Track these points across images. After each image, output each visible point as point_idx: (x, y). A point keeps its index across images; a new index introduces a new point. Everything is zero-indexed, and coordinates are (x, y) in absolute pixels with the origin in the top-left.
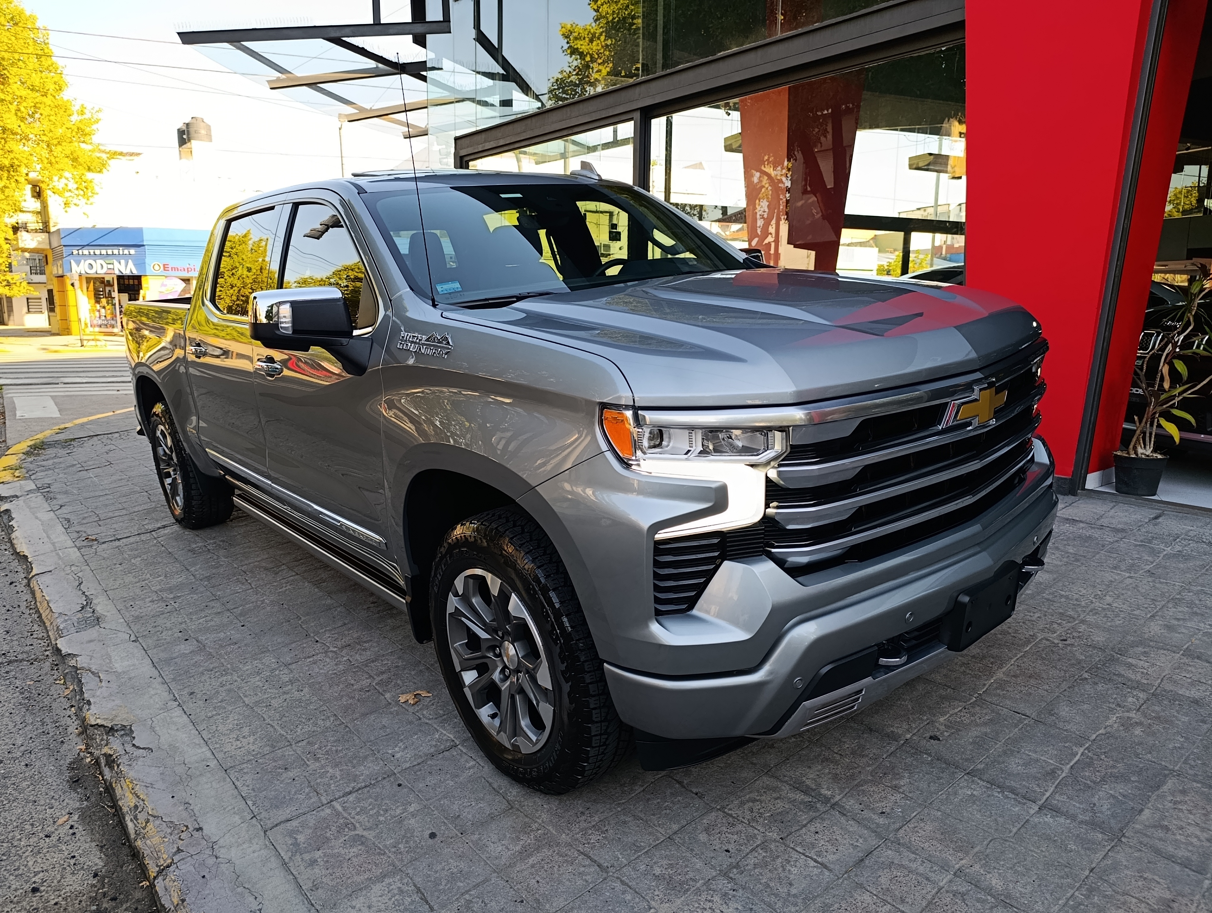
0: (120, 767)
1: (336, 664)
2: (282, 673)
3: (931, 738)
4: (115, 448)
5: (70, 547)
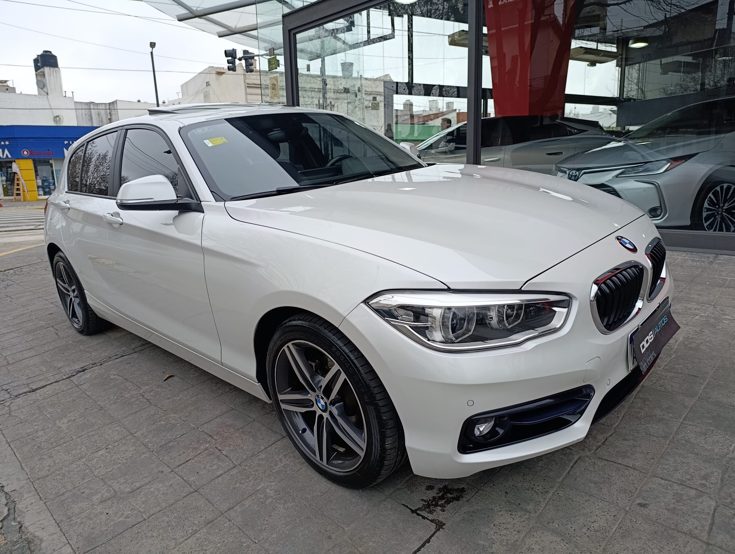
4: (12, 283)
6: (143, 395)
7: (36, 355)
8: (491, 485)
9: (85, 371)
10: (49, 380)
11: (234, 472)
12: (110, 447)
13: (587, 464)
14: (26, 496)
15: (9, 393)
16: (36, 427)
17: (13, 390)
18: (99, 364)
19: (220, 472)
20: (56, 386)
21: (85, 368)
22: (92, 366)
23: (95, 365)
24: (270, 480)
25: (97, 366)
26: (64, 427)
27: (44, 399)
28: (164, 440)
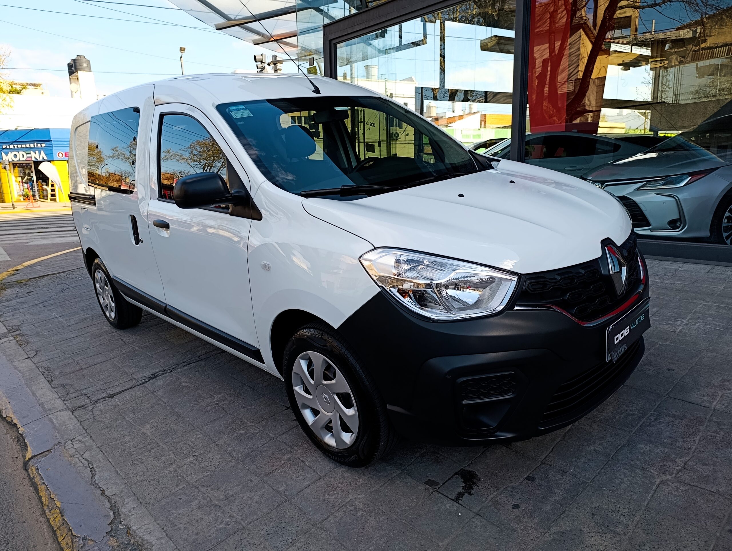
5: (62, 410)
6: (217, 404)
7: (106, 361)
8: (577, 506)
9: (157, 378)
10: (124, 386)
11: (321, 483)
12: (196, 454)
13: (670, 488)
14: (126, 500)
15: (88, 397)
16: (122, 433)
17: (93, 395)
18: (169, 371)
19: (308, 483)
20: (132, 392)
21: (157, 374)
22: (162, 372)
23: (165, 372)
24: (357, 493)
25: (167, 373)
26: (148, 433)
27: (123, 404)
28: (247, 449)
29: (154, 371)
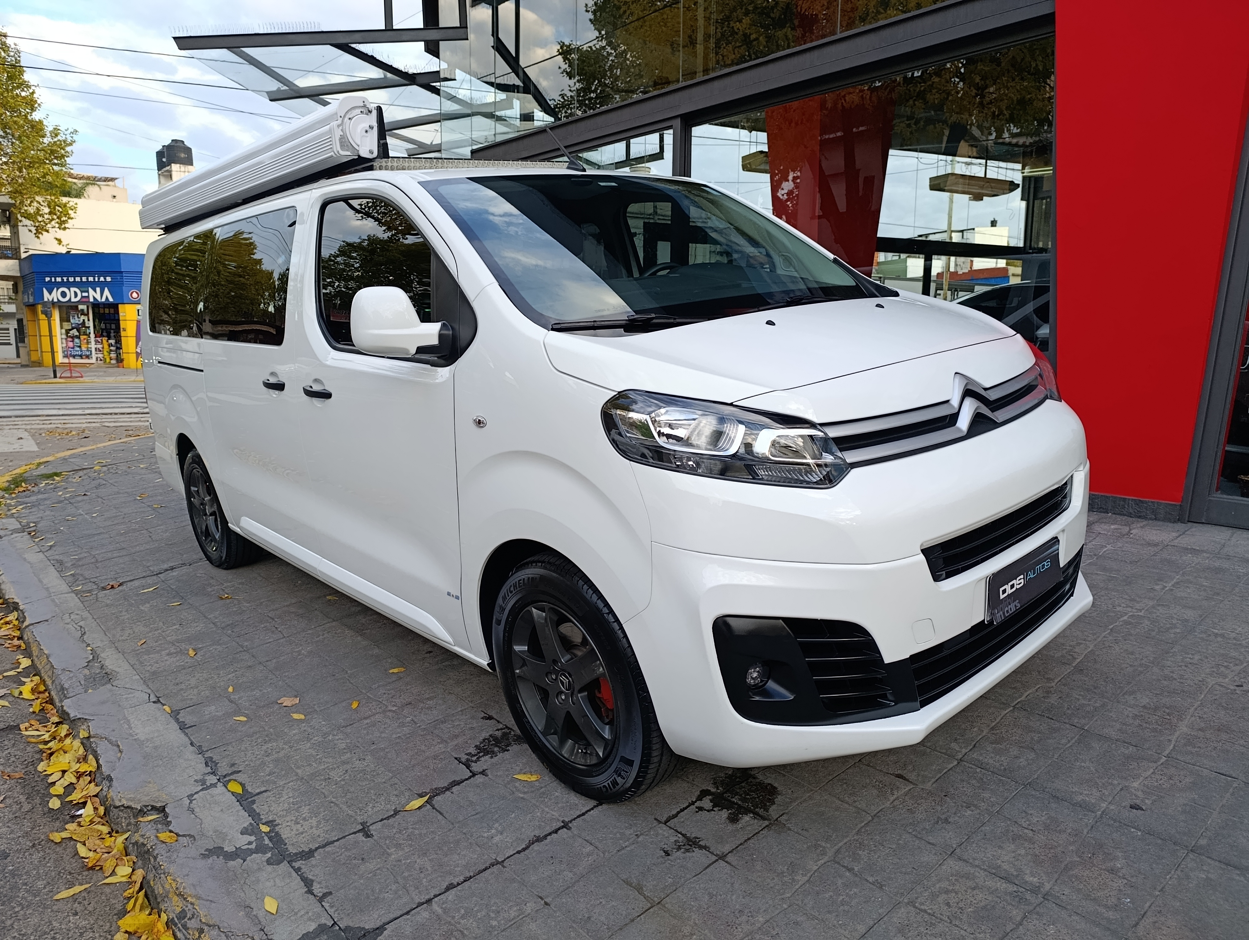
0: (158, 860)
1: (399, 726)
2: (337, 737)
3: (1131, 807)
4: (104, 482)
5: (67, 593)
7: (126, 555)
9: (174, 570)
10: (138, 576)
11: (282, 640)
12: (184, 623)
16: (120, 609)
19: (271, 640)
20: (143, 581)
21: (175, 567)
22: (181, 565)
26: (146, 610)
28: (232, 621)
29: (172, 564)
